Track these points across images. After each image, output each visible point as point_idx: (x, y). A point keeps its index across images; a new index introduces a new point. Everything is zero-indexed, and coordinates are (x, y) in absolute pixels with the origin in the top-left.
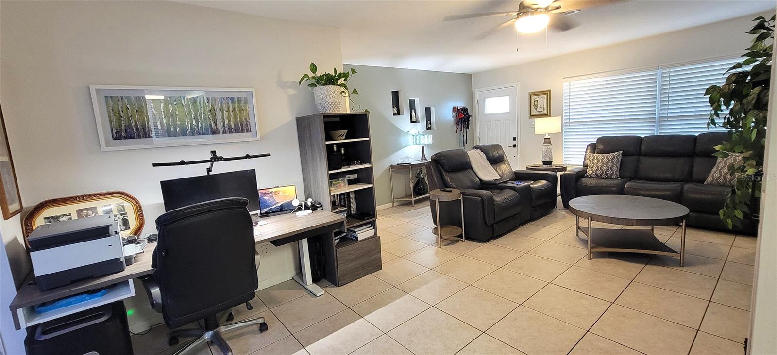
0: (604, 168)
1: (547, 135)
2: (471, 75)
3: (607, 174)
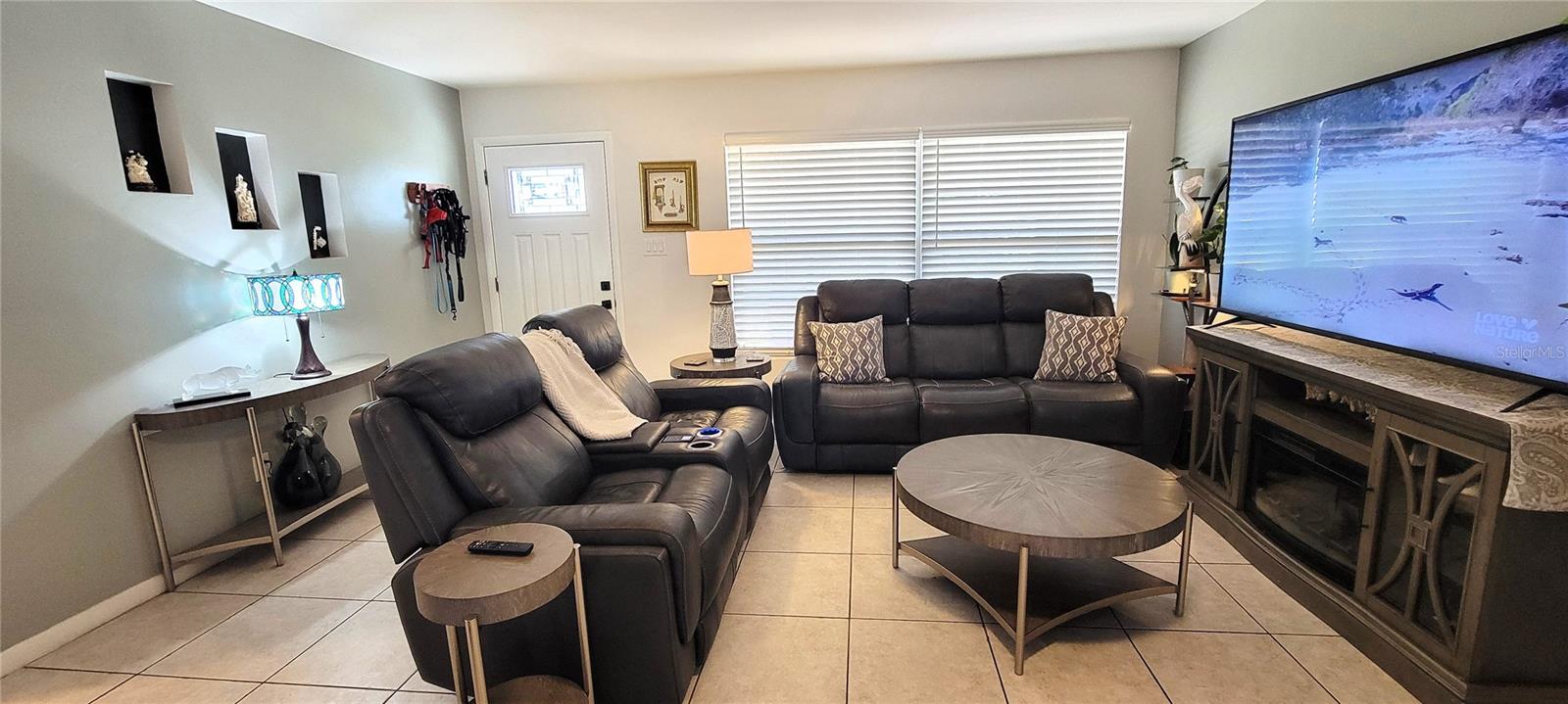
0: (859, 358)
1: (720, 278)
2: (457, 91)
3: (865, 372)
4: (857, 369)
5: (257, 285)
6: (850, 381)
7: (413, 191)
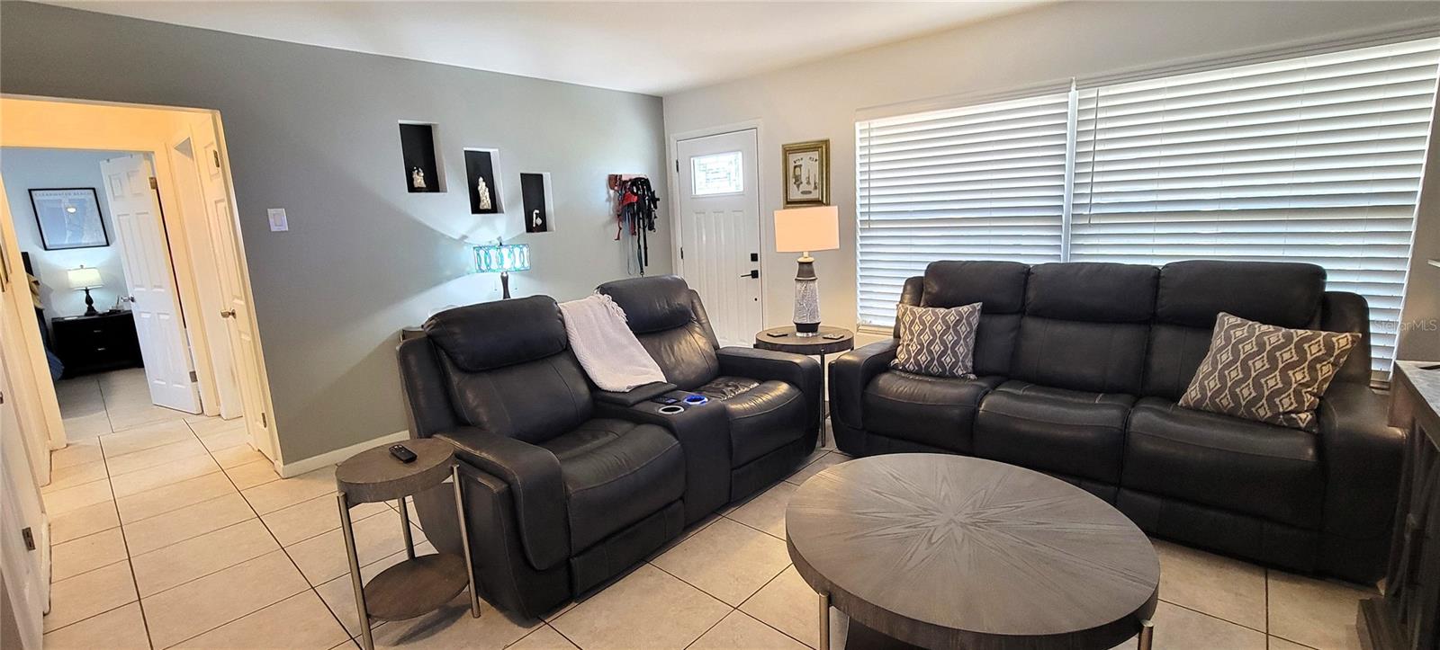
0: (937, 348)
1: (806, 254)
2: (662, 98)
3: (941, 364)
4: (933, 360)
5: (482, 252)
6: (922, 372)
7: (614, 181)
